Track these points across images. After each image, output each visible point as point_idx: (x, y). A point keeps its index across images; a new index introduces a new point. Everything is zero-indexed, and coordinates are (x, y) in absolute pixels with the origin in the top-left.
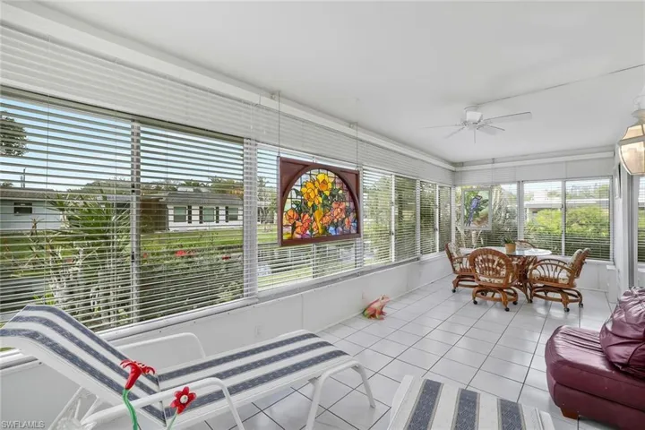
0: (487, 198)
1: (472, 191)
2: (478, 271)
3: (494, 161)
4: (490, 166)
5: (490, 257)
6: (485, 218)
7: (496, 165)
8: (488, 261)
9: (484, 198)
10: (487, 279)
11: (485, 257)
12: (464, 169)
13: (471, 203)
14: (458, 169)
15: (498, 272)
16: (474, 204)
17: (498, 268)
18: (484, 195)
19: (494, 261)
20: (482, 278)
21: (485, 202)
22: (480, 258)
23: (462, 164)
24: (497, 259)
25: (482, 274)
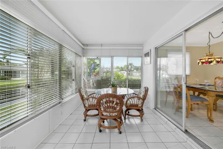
0: (99, 63)
1: (92, 60)
2: (102, 109)
3: (102, 45)
4: (100, 48)
5: (111, 99)
6: (98, 73)
7: (103, 48)
8: (110, 102)
9: (97, 63)
10: (108, 114)
11: (107, 99)
12: (88, 48)
13: (91, 65)
14: (85, 48)
15: (115, 109)
16: (93, 66)
17: (116, 106)
18: (97, 62)
19: (113, 102)
20: (104, 114)
21: (98, 65)
22: (104, 100)
23: (87, 45)
24: (115, 100)
25: (105, 111)
